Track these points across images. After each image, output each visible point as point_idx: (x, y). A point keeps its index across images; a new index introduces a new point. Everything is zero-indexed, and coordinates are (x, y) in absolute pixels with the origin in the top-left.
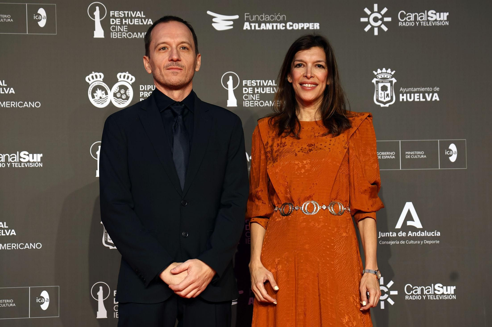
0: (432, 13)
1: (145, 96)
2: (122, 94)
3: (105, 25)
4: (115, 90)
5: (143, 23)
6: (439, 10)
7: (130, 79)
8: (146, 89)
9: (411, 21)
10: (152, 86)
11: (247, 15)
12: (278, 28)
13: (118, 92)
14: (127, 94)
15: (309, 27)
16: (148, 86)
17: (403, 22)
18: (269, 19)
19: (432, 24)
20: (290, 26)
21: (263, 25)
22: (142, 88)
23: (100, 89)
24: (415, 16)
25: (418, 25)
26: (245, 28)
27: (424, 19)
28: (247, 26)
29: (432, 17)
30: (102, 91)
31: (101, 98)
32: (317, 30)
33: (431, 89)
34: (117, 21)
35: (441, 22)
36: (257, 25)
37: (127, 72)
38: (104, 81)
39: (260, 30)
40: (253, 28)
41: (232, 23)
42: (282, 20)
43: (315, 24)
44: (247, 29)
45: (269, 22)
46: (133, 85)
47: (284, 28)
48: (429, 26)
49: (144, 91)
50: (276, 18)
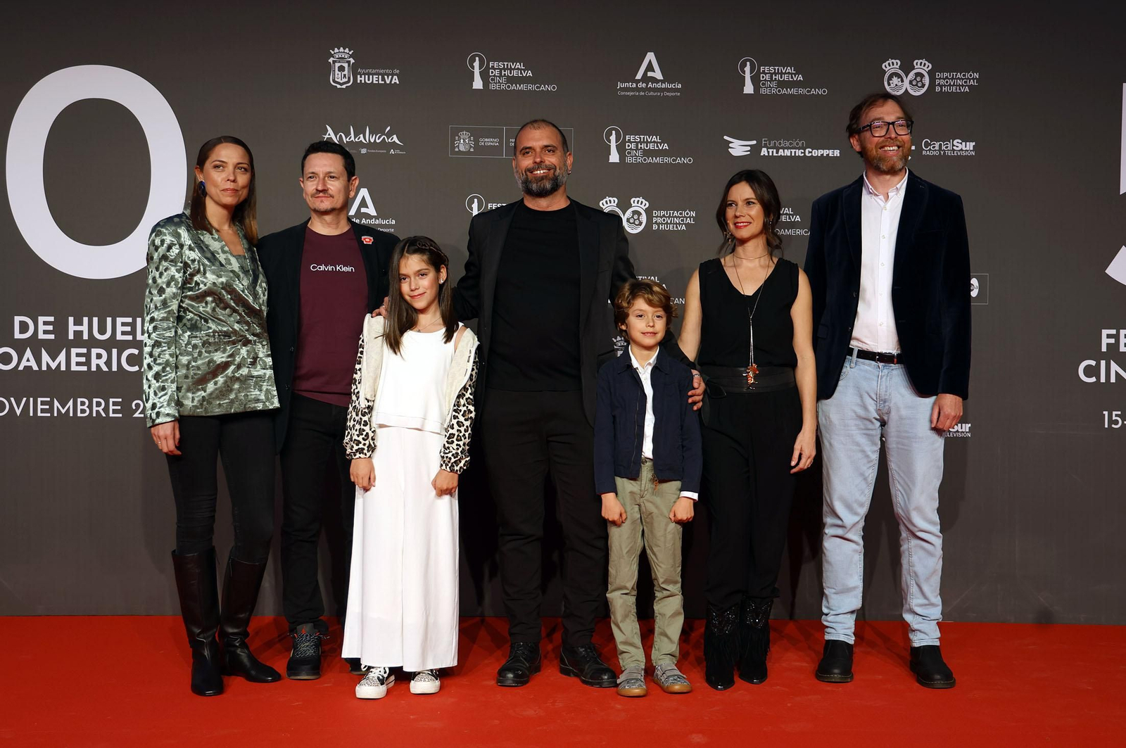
0: (958, 142)
2: (635, 220)
3: (621, 149)
4: (629, 216)
6: (965, 140)
7: (644, 204)
9: (935, 150)
12: (797, 155)
13: (631, 218)
14: (640, 219)
17: (927, 151)
19: (957, 154)
20: (809, 152)
21: (781, 151)
24: (940, 145)
25: (942, 154)
26: (762, 154)
27: (949, 148)
28: (764, 152)
29: (957, 147)
34: (633, 146)
35: (966, 152)
37: (641, 198)
38: (618, 206)
40: (771, 154)
41: (749, 148)
43: (835, 151)
45: (788, 148)
47: (803, 155)
50: (795, 144)
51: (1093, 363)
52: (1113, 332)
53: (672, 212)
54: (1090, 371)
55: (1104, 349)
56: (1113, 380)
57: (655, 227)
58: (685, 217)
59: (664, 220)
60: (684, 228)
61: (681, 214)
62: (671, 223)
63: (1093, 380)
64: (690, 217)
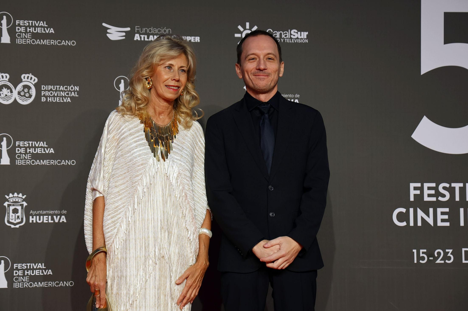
0: (294, 32)
1: (46, 95)
2: (25, 93)
3: (11, 32)
4: (20, 89)
5: (45, 31)
6: (300, 30)
7: (33, 79)
8: (47, 89)
10: (53, 86)
11: (137, 28)
13: (22, 91)
14: (30, 93)
15: (191, 40)
16: (49, 86)
18: (156, 32)
19: (294, 41)
21: (151, 37)
22: (44, 88)
23: (5, 88)
24: (281, 34)
25: (282, 41)
26: (135, 39)
27: (287, 37)
28: (137, 37)
29: (294, 36)
30: (8, 89)
31: (6, 95)
32: (198, 42)
33: (293, 96)
34: (23, 29)
35: (301, 40)
36: (146, 36)
37: (31, 74)
38: (10, 81)
39: (149, 41)
40: (143, 39)
41: (124, 34)
42: (168, 33)
43: (196, 37)
44: (137, 40)
45: (157, 35)
46: (35, 85)
48: (292, 43)
49: (45, 91)
50: (162, 31)
51: (404, 210)
52: (419, 185)
53: (58, 87)
54: (402, 217)
55: (412, 199)
56: (419, 224)
57: (43, 99)
58: (70, 91)
59: (51, 94)
60: (69, 100)
61: (66, 88)
62: (57, 96)
63: (404, 224)
64: (74, 91)
